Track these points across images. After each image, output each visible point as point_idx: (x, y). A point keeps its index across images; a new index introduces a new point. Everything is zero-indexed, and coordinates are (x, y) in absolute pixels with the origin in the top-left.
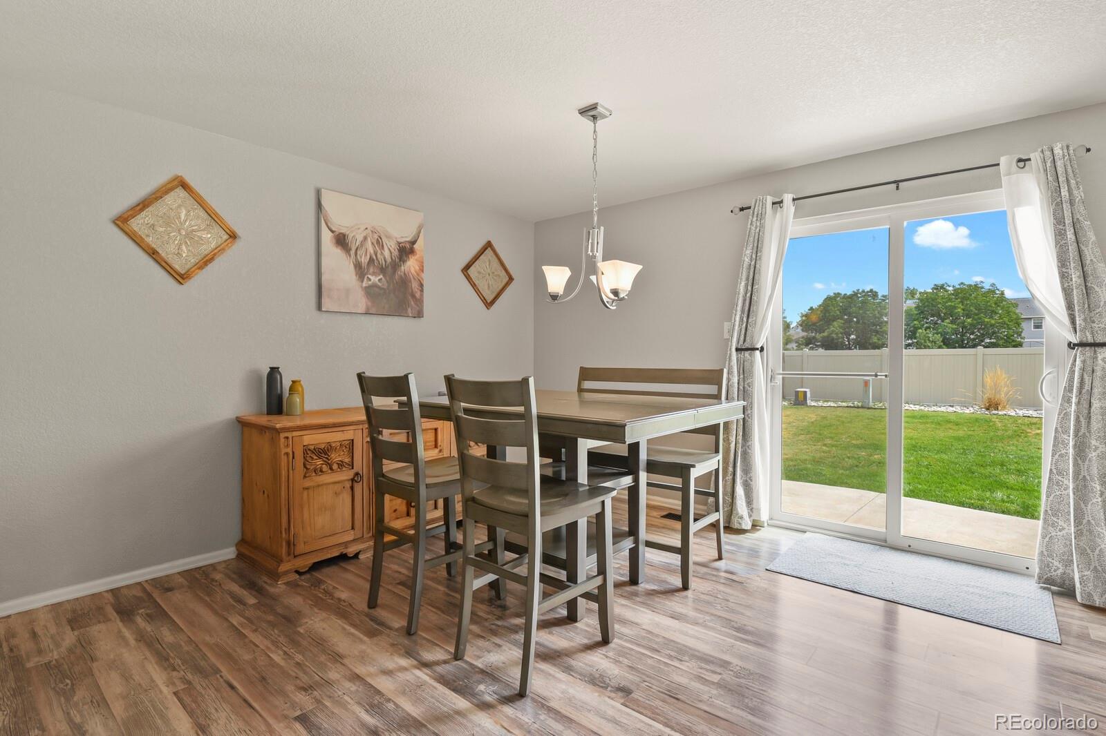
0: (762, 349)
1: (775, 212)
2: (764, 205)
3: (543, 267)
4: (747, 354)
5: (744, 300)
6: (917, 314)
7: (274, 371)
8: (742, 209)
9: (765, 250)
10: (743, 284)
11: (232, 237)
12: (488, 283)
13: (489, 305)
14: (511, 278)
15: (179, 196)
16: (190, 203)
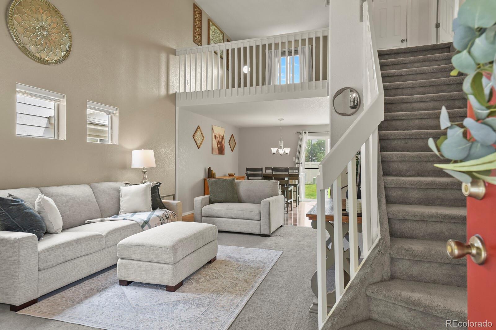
0: (301, 163)
2: (303, 133)
3: (272, 149)
4: (299, 164)
7: (210, 168)
8: (297, 133)
10: (298, 149)
11: (204, 138)
12: (232, 145)
13: (232, 151)
14: (235, 144)
15: (199, 130)
16: (200, 131)
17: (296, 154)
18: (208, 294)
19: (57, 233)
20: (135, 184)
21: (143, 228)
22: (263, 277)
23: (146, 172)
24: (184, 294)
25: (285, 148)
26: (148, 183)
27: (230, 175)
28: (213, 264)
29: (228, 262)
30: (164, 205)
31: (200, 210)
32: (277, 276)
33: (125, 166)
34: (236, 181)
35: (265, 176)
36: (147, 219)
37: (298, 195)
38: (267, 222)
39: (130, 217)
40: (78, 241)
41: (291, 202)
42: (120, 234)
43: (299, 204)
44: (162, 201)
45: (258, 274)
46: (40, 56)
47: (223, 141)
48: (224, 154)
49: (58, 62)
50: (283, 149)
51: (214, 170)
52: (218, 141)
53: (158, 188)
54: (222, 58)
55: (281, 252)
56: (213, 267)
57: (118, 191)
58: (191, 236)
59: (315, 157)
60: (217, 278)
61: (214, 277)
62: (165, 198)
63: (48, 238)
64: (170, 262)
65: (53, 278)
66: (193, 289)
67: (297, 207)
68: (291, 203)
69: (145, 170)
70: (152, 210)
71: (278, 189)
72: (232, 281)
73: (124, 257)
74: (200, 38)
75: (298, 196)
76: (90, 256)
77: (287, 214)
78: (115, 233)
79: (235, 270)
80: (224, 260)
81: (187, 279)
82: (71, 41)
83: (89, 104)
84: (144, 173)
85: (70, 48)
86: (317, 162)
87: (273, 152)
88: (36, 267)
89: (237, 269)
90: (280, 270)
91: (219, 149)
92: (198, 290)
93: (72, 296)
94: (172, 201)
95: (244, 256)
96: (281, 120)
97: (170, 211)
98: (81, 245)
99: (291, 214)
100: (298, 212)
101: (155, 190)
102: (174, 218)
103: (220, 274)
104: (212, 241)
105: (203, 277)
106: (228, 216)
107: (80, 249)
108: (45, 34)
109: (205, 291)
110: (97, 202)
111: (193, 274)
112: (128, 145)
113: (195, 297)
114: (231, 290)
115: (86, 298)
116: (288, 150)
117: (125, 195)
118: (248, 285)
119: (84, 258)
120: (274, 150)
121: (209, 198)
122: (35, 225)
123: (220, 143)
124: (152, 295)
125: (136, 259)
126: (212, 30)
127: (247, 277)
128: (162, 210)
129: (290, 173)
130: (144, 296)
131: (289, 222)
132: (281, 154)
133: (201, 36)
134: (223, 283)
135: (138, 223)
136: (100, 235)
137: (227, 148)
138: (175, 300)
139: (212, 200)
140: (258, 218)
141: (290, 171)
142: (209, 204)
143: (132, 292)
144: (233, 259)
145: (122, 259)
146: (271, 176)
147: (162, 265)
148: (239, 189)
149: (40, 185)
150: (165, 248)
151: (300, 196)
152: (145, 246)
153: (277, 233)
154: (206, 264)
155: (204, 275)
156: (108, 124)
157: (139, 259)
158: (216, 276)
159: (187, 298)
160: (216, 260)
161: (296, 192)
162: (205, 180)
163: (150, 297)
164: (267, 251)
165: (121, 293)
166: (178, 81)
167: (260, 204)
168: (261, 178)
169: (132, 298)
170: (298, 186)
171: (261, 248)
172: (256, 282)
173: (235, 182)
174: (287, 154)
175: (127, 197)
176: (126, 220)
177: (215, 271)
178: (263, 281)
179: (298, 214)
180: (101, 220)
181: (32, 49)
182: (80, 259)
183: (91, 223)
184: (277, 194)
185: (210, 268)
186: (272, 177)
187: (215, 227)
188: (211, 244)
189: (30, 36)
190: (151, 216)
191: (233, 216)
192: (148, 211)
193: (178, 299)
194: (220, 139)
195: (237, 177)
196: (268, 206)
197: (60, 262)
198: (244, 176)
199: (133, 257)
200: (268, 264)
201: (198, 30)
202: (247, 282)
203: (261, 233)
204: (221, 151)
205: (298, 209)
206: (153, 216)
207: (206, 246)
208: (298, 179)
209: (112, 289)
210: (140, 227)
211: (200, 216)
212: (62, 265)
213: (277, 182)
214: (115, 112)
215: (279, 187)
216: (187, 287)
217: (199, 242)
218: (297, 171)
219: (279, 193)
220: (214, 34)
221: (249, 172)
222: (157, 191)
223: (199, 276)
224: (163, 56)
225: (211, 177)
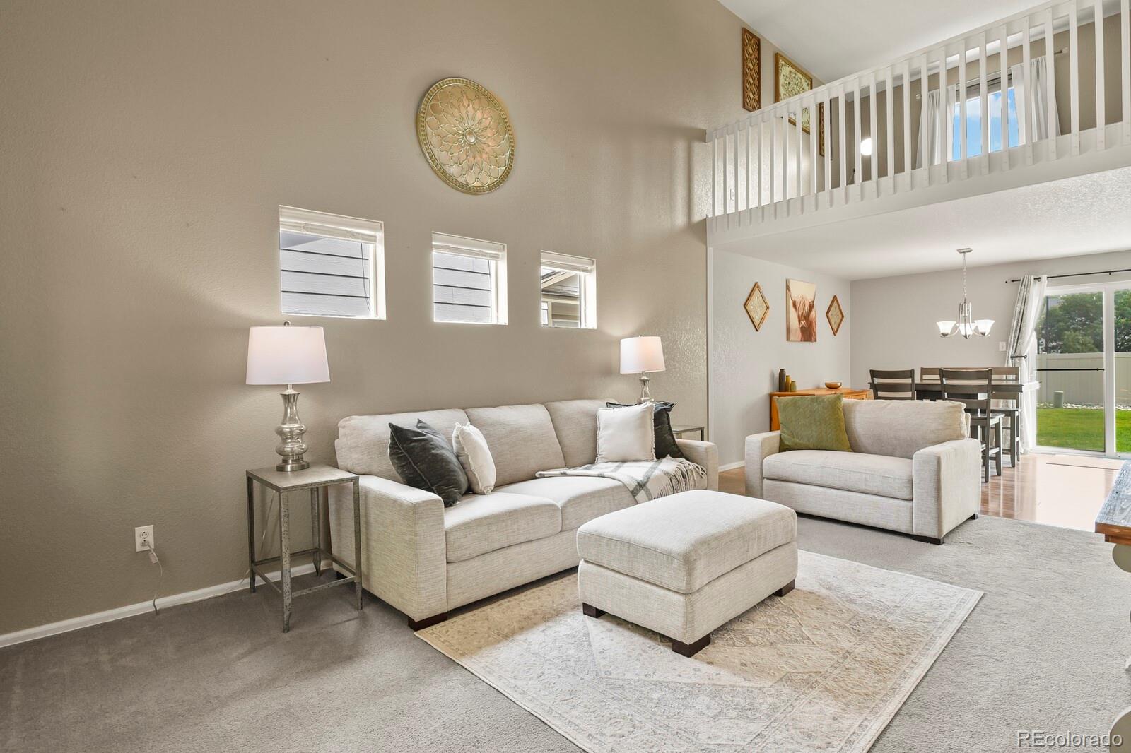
0: (1025, 357)
1: (1035, 283)
2: (1030, 280)
3: (938, 323)
4: (1017, 359)
5: (1016, 330)
6: (1062, 315)
7: (782, 371)
8: (1013, 281)
9: (1029, 303)
10: (1016, 321)
11: (768, 308)
12: (835, 320)
13: (835, 332)
14: (843, 317)
15: (757, 291)
16: (759, 295)
17: (1009, 332)
18: (770, 684)
19: (484, 494)
20: (625, 405)
21: (634, 496)
22: (927, 662)
23: (647, 380)
24: (711, 670)
25: (977, 319)
26: (649, 404)
27: (831, 387)
28: (786, 599)
29: (824, 599)
30: (679, 450)
31: (759, 462)
32: (969, 667)
33: (610, 371)
34: (845, 400)
35: (921, 388)
36: (644, 478)
37: (1018, 436)
38: (932, 506)
39: (612, 471)
40: (513, 514)
41: (998, 454)
42: (590, 506)
43: (1018, 461)
44: (676, 440)
45: (910, 651)
46: (466, 181)
47: (813, 313)
48: (816, 341)
49: (494, 187)
50: (973, 322)
51: (792, 375)
52: (800, 313)
53: (668, 414)
54: (806, 131)
55: (979, 594)
56: (785, 607)
57: (594, 418)
58: (729, 533)
59: (1056, 341)
60: (796, 641)
61: (787, 638)
62: (683, 434)
63: (467, 503)
64: (678, 589)
65: (471, 579)
66: (733, 660)
67: (1013, 466)
68: (997, 458)
69: (645, 378)
70: (655, 459)
71: (961, 422)
72: (836, 658)
73: (590, 558)
74: (756, 97)
75: (1017, 439)
76: (534, 545)
77: (984, 485)
78: (581, 502)
79: (844, 627)
80: (813, 593)
81: (723, 628)
82: (513, 146)
83: (546, 256)
84: (643, 381)
85: (511, 159)
86: (1061, 353)
87: (942, 332)
88: (442, 557)
89: (848, 625)
90: (979, 651)
91: (803, 330)
92: (746, 665)
93: (500, 619)
94: (697, 443)
95: (867, 588)
96: (964, 252)
97: (690, 463)
98: (518, 521)
99: (997, 486)
100: (1016, 480)
101: (661, 417)
102: (699, 477)
103: (803, 632)
104: (784, 545)
105: (759, 631)
106: (824, 483)
107: (516, 530)
108: (473, 141)
109: (762, 671)
110: (558, 438)
111: (738, 619)
112: (614, 330)
113: (737, 684)
114: (831, 684)
115: (522, 629)
116: (986, 326)
117: (606, 427)
118: (880, 681)
119: (524, 547)
120: (945, 326)
121: (779, 438)
122: (447, 477)
123: (805, 318)
124: (641, 655)
125: (611, 568)
126: (784, 75)
127: (877, 653)
128: (676, 461)
129: (993, 383)
130: (625, 652)
131: (992, 506)
132: (966, 336)
133: (759, 94)
134: (809, 658)
135: (625, 486)
136: (553, 505)
137: (822, 327)
138: (690, 681)
139: (787, 443)
140: (905, 494)
141: (994, 377)
142: (779, 452)
143: (604, 637)
144: (839, 595)
145: (587, 561)
146: (938, 388)
147: (663, 592)
148: (853, 420)
149: (466, 405)
150: (668, 555)
151: (1022, 439)
152: (628, 544)
153: (959, 536)
154: (770, 596)
155: (763, 627)
156: (578, 294)
157: (617, 569)
158: (792, 633)
159: (718, 683)
160: (794, 588)
161: (1012, 429)
162: (771, 396)
163: (637, 660)
164: (934, 584)
165: (582, 634)
166: (710, 194)
167: (912, 459)
168: (909, 394)
169: (600, 652)
170: (1017, 413)
171: (916, 573)
172: (904, 675)
173: (842, 403)
174: (983, 334)
175: (610, 431)
176: (603, 476)
177: (792, 620)
178: (925, 676)
179: (1016, 487)
180: (562, 474)
181: (453, 170)
182: (517, 549)
183: (544, 477)
184: (960, 437)
185: (778, 608)
186: (940, 391)
187: (790, 511)
188: (780, 552)
189: (450, 148)
190: (653, 472)
191: (837, 484)
192: (647, 461)
193: (697, 681)
194: (806, 309)
195: (846, 391)
196: (934, 467)
197: (482, 551)
198: (864, 388)
199: (605, 562)
200: (939, 624)
201: (752, 82)
202: (878, 669)
203: (915, 532)
204: (808, 333)
205: (1016, 473)
206: (656, 472)
207: (768, 557)
208: (1016, 398)
209: (569, 620)
210: (630, 494)
211: (759, 476)
212: (486, 556)
213: (960, 407)
214: (589, 268)
215: (963, 419)
216: (720, 651)
217: (748, 546)
218: (1011, 377)
219: (966, 434)
220: (789, 83)
221: (877, 381)
222: (666, 419)
223: (751, 626)
224: (680, 147)
225: (786, 390)
